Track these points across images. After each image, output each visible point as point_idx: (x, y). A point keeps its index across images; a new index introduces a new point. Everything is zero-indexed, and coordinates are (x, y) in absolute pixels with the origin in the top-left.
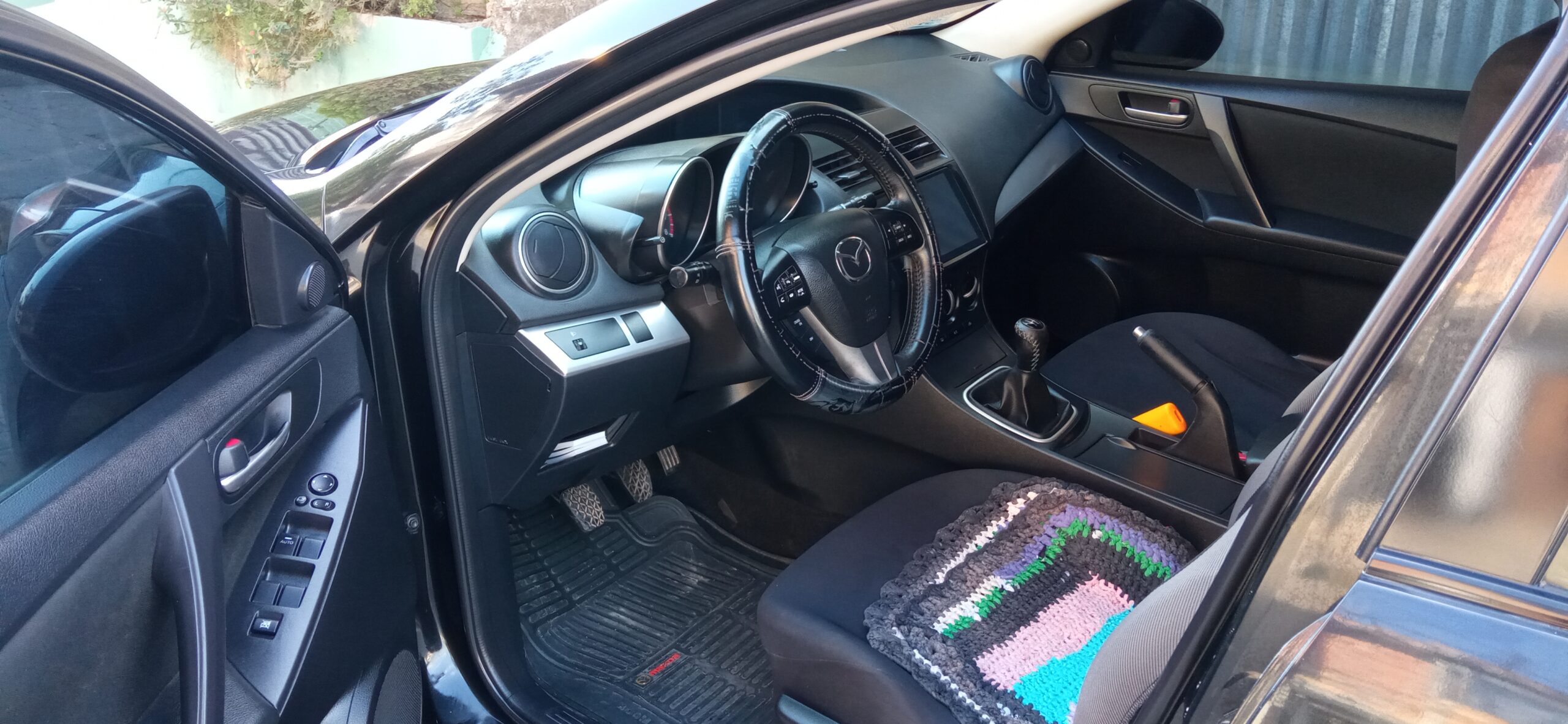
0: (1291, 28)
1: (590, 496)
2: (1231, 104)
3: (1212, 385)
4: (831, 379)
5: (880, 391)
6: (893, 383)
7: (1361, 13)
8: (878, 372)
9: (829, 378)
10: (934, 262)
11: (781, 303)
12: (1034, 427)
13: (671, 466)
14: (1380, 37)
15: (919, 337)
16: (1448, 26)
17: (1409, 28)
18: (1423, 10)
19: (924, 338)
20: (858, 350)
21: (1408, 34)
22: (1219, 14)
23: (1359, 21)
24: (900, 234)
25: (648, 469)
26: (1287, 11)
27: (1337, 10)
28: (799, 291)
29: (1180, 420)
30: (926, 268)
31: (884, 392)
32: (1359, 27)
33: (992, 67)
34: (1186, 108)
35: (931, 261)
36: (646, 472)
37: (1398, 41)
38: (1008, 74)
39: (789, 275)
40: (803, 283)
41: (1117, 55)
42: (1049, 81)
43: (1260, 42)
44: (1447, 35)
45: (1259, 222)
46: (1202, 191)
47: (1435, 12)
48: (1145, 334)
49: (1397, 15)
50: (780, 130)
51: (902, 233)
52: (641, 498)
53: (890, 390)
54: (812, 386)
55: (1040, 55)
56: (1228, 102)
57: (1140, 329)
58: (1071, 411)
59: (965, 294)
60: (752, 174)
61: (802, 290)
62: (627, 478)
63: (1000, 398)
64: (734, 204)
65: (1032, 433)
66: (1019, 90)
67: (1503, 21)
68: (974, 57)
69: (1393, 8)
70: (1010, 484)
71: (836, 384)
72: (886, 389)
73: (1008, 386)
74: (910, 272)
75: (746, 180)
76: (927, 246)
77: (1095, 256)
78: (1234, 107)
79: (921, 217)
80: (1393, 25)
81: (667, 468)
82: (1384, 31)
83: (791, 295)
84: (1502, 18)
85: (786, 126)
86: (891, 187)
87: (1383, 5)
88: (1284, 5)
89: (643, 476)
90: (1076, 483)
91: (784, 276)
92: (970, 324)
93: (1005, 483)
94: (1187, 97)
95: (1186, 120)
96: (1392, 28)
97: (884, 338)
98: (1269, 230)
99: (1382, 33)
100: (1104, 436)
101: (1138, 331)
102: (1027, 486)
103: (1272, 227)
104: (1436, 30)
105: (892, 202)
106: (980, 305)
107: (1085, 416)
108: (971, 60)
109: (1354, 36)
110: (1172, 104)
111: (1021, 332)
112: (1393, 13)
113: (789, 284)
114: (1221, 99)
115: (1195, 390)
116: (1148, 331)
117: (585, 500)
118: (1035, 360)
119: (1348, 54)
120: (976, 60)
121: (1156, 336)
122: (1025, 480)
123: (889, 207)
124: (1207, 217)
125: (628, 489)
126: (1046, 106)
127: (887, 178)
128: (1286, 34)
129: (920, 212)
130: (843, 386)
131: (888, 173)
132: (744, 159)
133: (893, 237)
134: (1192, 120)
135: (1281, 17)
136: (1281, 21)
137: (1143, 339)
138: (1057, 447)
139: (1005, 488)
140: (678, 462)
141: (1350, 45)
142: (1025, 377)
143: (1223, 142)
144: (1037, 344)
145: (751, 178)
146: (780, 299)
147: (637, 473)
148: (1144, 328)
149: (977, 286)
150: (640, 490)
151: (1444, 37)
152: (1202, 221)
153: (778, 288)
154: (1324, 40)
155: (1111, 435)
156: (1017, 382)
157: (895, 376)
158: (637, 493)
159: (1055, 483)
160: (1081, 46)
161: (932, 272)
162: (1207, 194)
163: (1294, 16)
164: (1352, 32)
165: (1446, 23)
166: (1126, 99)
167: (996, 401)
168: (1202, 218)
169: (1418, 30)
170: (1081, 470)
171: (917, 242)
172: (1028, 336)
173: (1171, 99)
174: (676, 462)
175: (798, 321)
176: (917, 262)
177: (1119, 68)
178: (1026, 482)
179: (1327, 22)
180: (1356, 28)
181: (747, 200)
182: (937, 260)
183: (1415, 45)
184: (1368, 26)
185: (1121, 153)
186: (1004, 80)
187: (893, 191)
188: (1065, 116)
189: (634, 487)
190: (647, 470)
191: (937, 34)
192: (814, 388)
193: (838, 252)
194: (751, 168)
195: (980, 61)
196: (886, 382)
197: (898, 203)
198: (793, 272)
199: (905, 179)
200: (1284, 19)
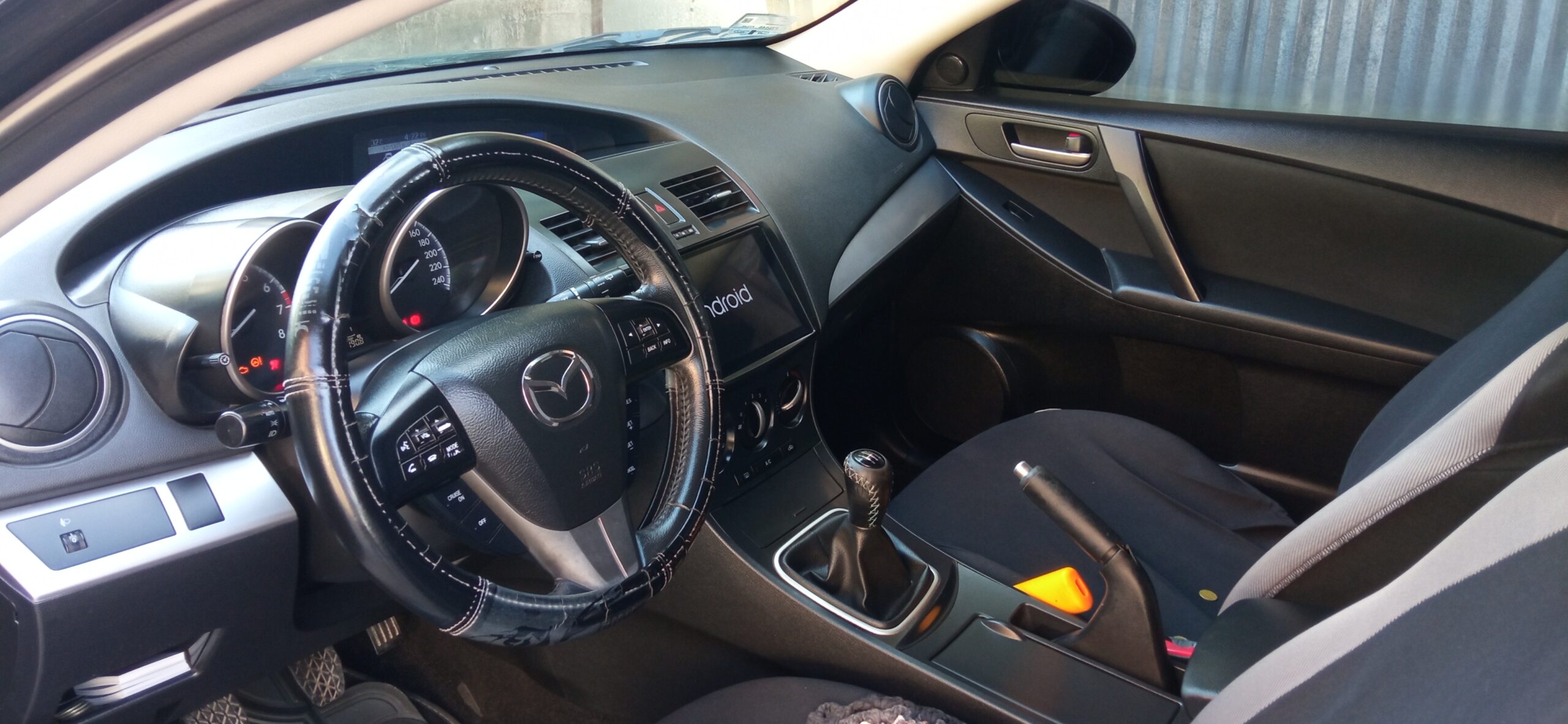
0: (1208, 52)
1: (231, 711)
2: (1146, 140)
3: (1128, 551)
4: (507, 595)
5: (601, 602)
6: (628, 584)
7: (1287, 35)
8: (604, 568)
9: (501, 594)
10: (708, 381)
11: (408, 474)
12: (875, 610)
13: (385, 640)
14: (1308, 63)
15: (681, 499)
16: (1384, 51)
17: (1340, 53)
18: (1356, 32)
19: (689, 502)
20: (567, 535)
21: (1339, 60)
22: (1130, 23)
23: (1285, 46)
24: (649, 340)
25: (339, 654)
26: (1204, 33)
27: (1259, 32)
28: (449, 449)
29: (1083, 594)
30: (698, 389)
31: (608, 602)
32: (1284, 51)
33: (839, 90)
34: (1087, 145)
35: (703, 379)
36: (335, 659)
37: (1328, 66)
38: (860, 99)
39: (432, 421)
40: (459, 433)
41: (1001, 76)
42: (914, 108)
43: (1175, 67)
44: (1383, 61)
45: (1186, 295)
46: (1110, 252)
47: (1370, 35)
48: (1031, 474)
49: (1326, 38)
50: (417, 178)
51: (653, 337)
52: (324, 700)
53: (622, 597)
54: (465, 615)
55: (903, 74)
56: (1143, 138)
57: (1024, 465)
58: (930, 576)
59: (783, 405)
60: (350, 256)
61: (455, 445)
62: (301, 675)
63: (829, 562)
64: (312, 308)
65: (870, 620)
66: (872, 119)
67: (1445, 46)
68: (818, 77)
69: (1322, 30)
70: (834, 706)
71: (515, 602)
72: (614, 596)
73: (837, 546)
74: (674, 394)
75: (340, 266)
76: (697, 354)
77: (978, 331)
78: (1150, 143)
79: (687, 310)
80: (1322, 49)
81: (379, 644)
82: (1312, 56)
83: (432, 458)
84: (1445, 41)
85: (428, 171)
86: (640, 264)
87: (1311, 27)
88: (1200, 26)
89: (330, 667)
90: (931, 706)
91: (421, 426)
92: (791, 447)
93: (828, 705)
94: (1089, 130)
95: (1089, 160)
96: (1322, 53)
97: (617, 508)
98: (1197, 304)
99: (1310, 58)
100: (975, 617)
101: (1021, 469)
102: (860, 710)
103: (1201, 301)
104: (1371, 56)
105: (642, 289)
106: (807, 419)
107: (950, 582)
108: (814, 80)
109: (1280, 61)
110: (1070, 139)
111: (852, 472)
112: (1322, 35)
113: (426, 440)
114: (1133, 133)
115: (1105, 559)
116: (1035, 470)
117: (221, 717)
118: (874, 512)
119: (1273, 81)
120: (820, 81)
121: (1048, 476)
122: (859, 699)
123: (639, 296)
124: (1117, 286)
125: (303, 688)
126: (909, 141)
127: (632, 252)
128: (1204, 59)
129: (684, 303)
130: (530, 605)
131: (631, 243)
132: (343, 229)
133: (637, 344)
134: (1096, 159)
135: (1198, 40)
136: (1197, 45)
137: (1028, 480)
138: (907, 642)
139: (827, 713)
140: (397, 634)
141: (1275, 71)
142: (860, 537)
143: (1136, 189)
144: (874, 491)
145: (348, 262)
146: (406, 467)
147: (319, 663)
148: (1030, 464)
149: (802, 393)
150: (324, 688)
151: (1379, 63)
152: (1110, 292)
153: (405, 447)
154: (1246, 65)
155: (987, 617)
156: (850, 543)
157: (634, 570)
158: (318, 692)
159: (901, 706)
160: (955, 64)
161: (706, 394)
162: (1115, 254)
163: (1213, 39)
164: (1277, 57)
165: (1381, 47)
166: (1012, 132)
167: (822, 565)
168: (1111, 289)
169: (1350, 56)
170: (939, 683)
171: (682, 348)
172: (862, 479)
173: (1069, 133)
174: (393, 632)
175: (458, 493)
176: (684, 378)
177: (1005, 92)
178: (859, 704)
179: (1249, 46)
180: (1281, 52)
181: (338, 300)
182: (712, 377)
183: (1347, 72)
184: (1295, 51)
185: (1007, 201)
186: (854, 106)
187: (643, 270)
188: (934, 153)
189: (313, 685)
190: (336, 656)
191: (775, 47)
192: (469, 617)
193: (528, 378)
194: (350, 244)
195: (825, 81)
196: (618, 581)
197: (652, 289)
198: (438, 415)
199: (659, 253)
200: (1200, 42)
